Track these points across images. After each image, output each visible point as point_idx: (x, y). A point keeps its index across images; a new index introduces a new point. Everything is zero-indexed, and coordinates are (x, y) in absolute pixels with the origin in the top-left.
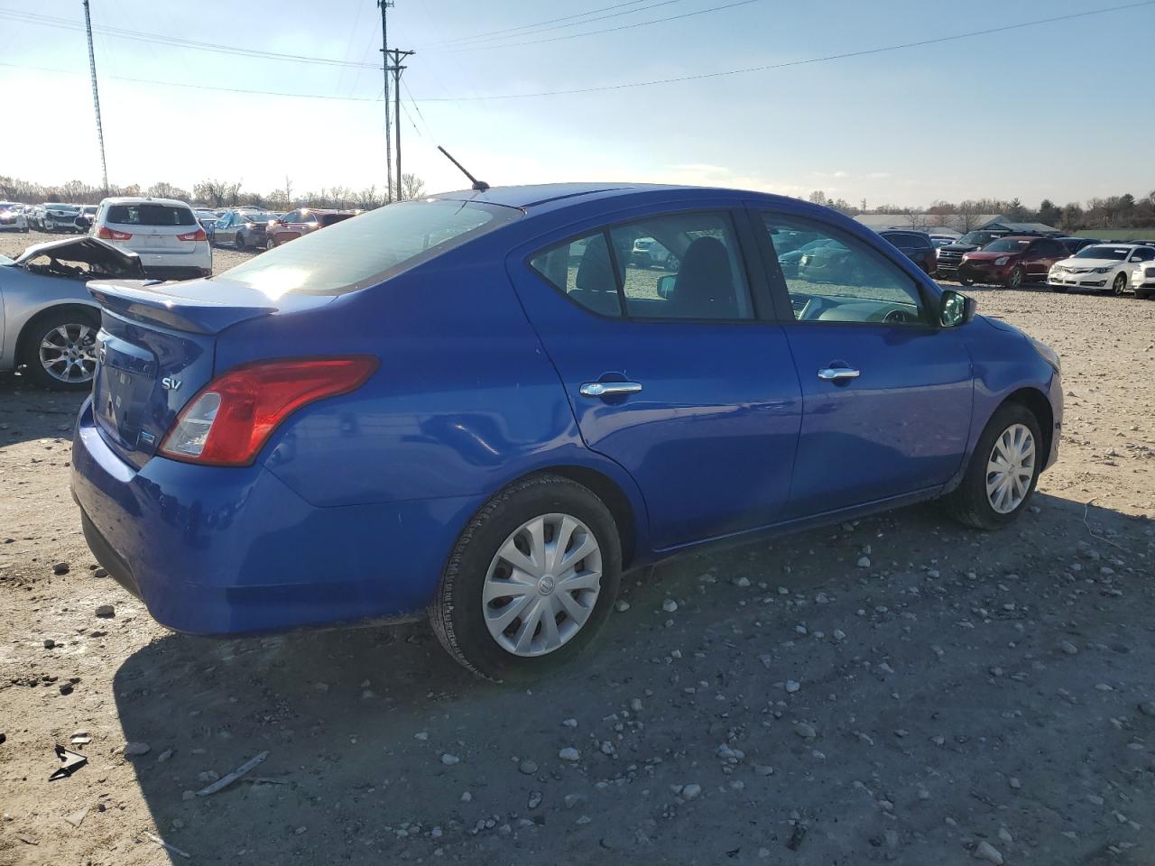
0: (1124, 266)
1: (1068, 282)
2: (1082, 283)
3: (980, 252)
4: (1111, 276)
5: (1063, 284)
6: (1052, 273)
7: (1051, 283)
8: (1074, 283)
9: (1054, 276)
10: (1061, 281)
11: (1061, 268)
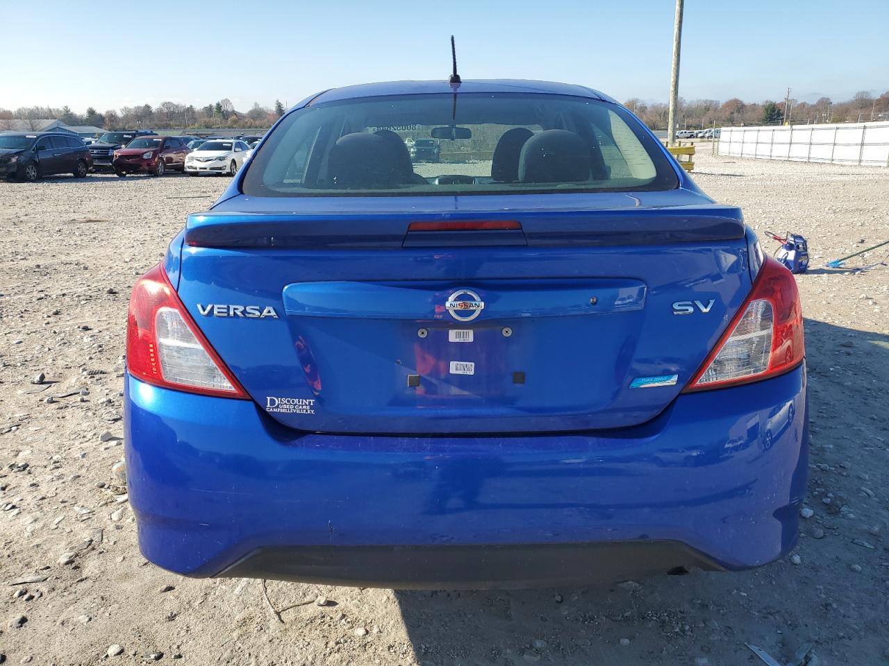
0: (233, 155)
1: (201, 168)
2: (212, 169)
3: (124, 149)
4: (228, 162)
5: (198, 170)
6: (188, 162)
7: (188, 170)
8: (206, 169)
9: (190, 164)
10: (196, 168)
11: (192, 158)
